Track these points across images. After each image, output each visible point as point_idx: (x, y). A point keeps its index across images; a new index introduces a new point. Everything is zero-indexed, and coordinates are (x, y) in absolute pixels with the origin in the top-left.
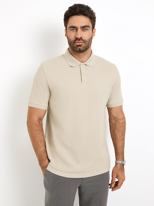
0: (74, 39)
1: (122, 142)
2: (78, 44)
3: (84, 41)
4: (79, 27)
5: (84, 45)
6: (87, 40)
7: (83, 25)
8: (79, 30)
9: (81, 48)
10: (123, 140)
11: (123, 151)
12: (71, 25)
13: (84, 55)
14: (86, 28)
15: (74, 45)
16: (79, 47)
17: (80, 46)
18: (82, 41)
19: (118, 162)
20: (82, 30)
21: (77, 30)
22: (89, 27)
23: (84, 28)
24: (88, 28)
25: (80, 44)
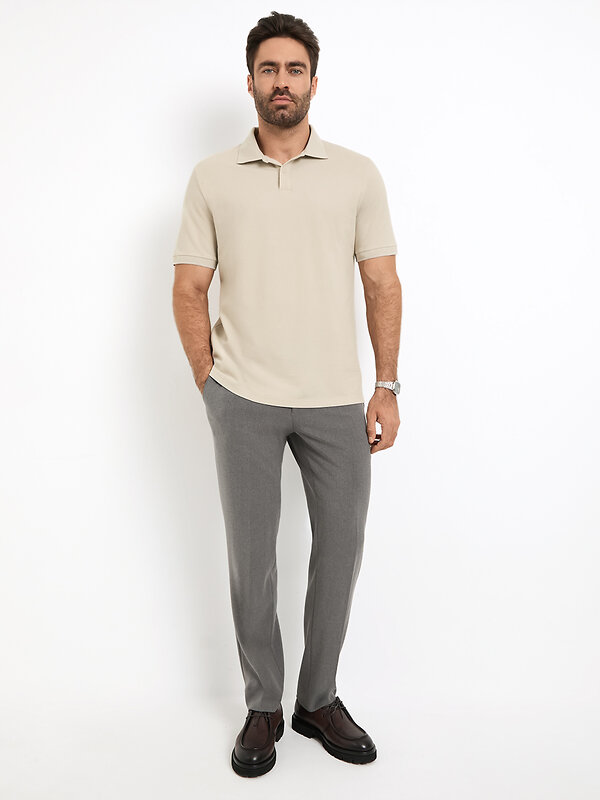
0: (271, 92)
1: (390, 341)
2: (279, 103)
3: (293, 98)
4: (283, 63)
5: (292, 106)
6: (300, 97)
7: (292, 59)
8: (283, 70)
9: (286, 113)
10: (397, 332)
11: (396, 362)
12: (263, 60)
13: (292, 135)
14: (297, 68)
15: (270, 107)
16: (282, 111)
17: (284, 107)
18: (288, 97)
19: (380, 384)
20: (290, 72)
21: (277, 72)
22: (304, 66)
23: (293, 68)
24: (302, 69)
25: (284, 103)
